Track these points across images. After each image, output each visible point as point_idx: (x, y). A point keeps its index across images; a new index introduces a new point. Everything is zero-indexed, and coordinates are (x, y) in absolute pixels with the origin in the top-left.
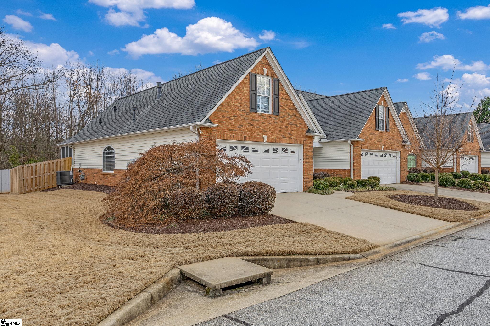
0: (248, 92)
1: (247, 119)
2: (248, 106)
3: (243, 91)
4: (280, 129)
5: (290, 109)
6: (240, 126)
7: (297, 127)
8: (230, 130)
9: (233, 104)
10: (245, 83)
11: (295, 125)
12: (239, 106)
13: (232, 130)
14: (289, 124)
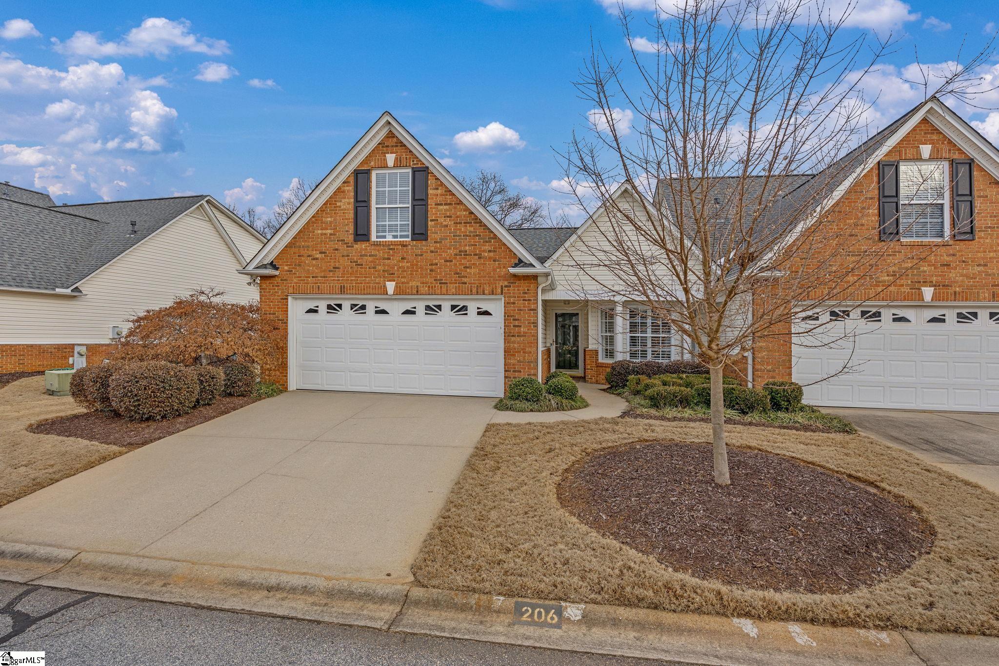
0: (351, 207)
1: (348, 256)
2: (351, 231)
3: (340, 207)
4: (430, 267)
5: (460, 223)
6: (334, 268)
7: (480, 258)
8: (313, 277)
9: (320, 232)
10: (344, 192)
11: (475, 255)
12: (331, 234)
13: (316, 277)
14: (456, 255)
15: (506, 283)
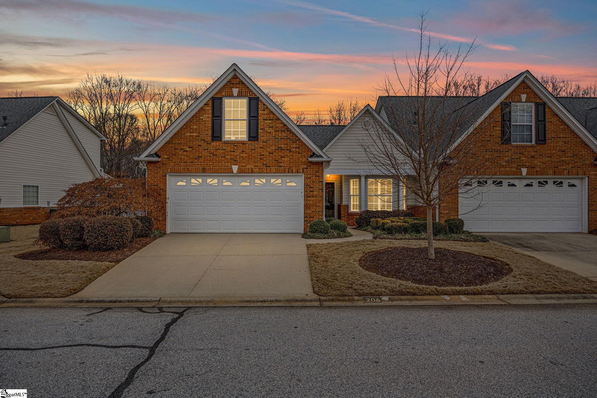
0: (210, 119)
1: (207, 149)
2: (210, 133)
3: (202, 119)
4: (260, 157)
5: (278, 131)
6: (198, 157)
7: (290, 152)
8: (184, 162)
9: (189, 134)
10: (205, 110)
12: (196, 136)
13: (186, 162)
14: (276, 150)
15: (305, 166)
